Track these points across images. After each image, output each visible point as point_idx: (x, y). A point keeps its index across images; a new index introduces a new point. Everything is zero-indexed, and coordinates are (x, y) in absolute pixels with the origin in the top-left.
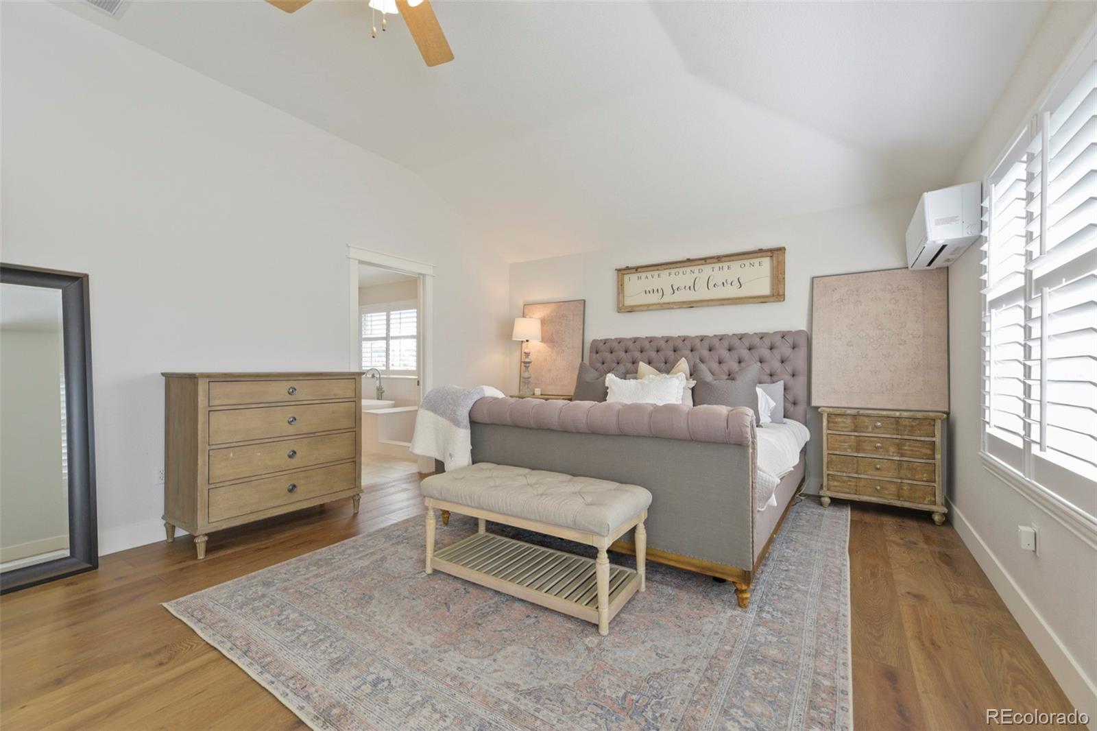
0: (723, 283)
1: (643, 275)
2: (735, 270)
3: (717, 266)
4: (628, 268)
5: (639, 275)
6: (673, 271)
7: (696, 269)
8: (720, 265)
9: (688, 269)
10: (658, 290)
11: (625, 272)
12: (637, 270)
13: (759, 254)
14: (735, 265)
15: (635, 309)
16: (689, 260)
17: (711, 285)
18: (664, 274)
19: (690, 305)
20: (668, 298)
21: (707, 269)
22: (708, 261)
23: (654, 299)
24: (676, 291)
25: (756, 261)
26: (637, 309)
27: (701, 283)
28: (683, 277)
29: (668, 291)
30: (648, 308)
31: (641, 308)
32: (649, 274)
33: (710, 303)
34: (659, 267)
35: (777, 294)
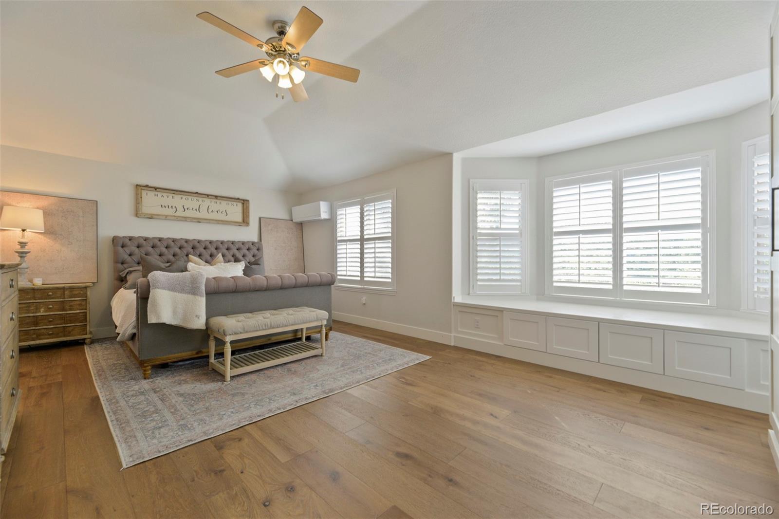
0: (217, 212)
1: (160, 194)
2: (223, 205)
3: (213, 201)
4: (147, 186)
5: (156, 193)
6: (184, 197)
7: (200, 199)
8: (216, 200)
9: (195, 198)
10: (172, 207)
11: (143, 188)
12: (156, 190)
13: (238, 201)
14: (224, 203)
15: (154, 217)
16: (197, 193)
17: (210, 211)
18: (177, 197)
19: (199, 221)
20: (180, 213)
21: (207, 201)
22: (210, 197)
23: (169, 212)
24: (186, 210)
25: (235, 203)
26: (156, 217)
27: (204, 208)
28: (192, 203)
29: (180, 209)
30: (166, 217)
31: (161, 217)
32: (165, 195)
33: (211, 221)
34: (175, 192)
35: (245, 221)
